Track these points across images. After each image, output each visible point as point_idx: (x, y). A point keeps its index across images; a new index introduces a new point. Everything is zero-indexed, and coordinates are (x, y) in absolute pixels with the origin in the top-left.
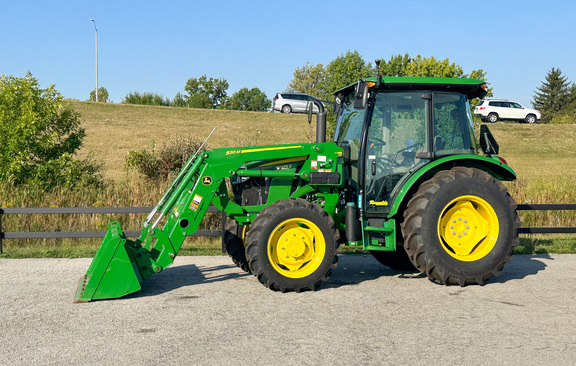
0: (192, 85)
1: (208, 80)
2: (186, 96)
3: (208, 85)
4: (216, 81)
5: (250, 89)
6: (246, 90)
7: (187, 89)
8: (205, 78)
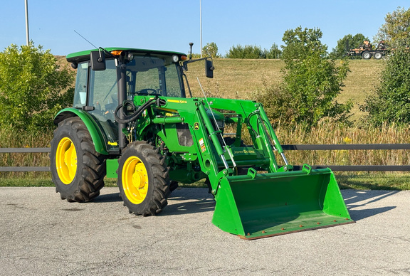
0: (289, 36)
1: (303, 30)
2: (282, 47)
3: (303, 35)
4: (311, 30)
5: (353, 36)
6: (350, 36)
7: (284, 40)
8: (300, 29)
